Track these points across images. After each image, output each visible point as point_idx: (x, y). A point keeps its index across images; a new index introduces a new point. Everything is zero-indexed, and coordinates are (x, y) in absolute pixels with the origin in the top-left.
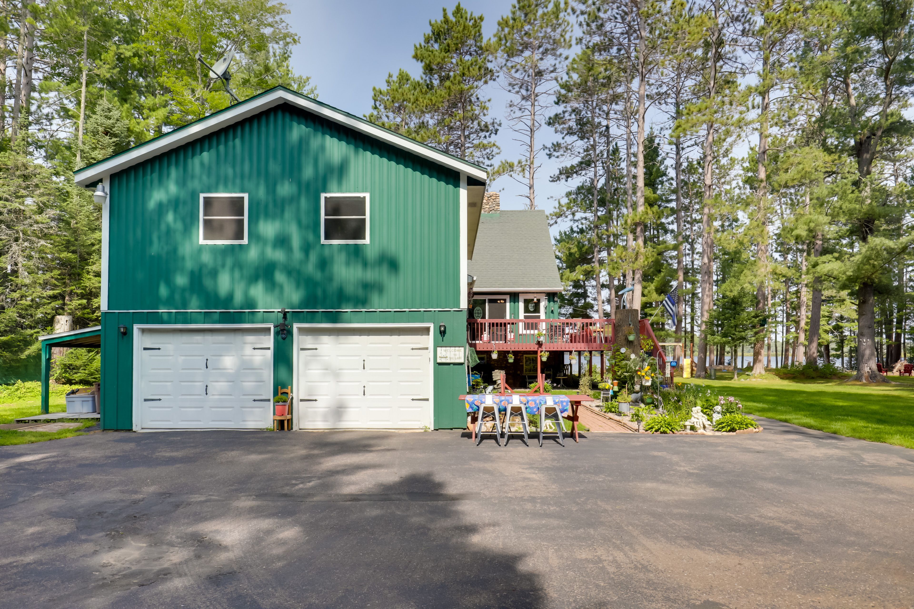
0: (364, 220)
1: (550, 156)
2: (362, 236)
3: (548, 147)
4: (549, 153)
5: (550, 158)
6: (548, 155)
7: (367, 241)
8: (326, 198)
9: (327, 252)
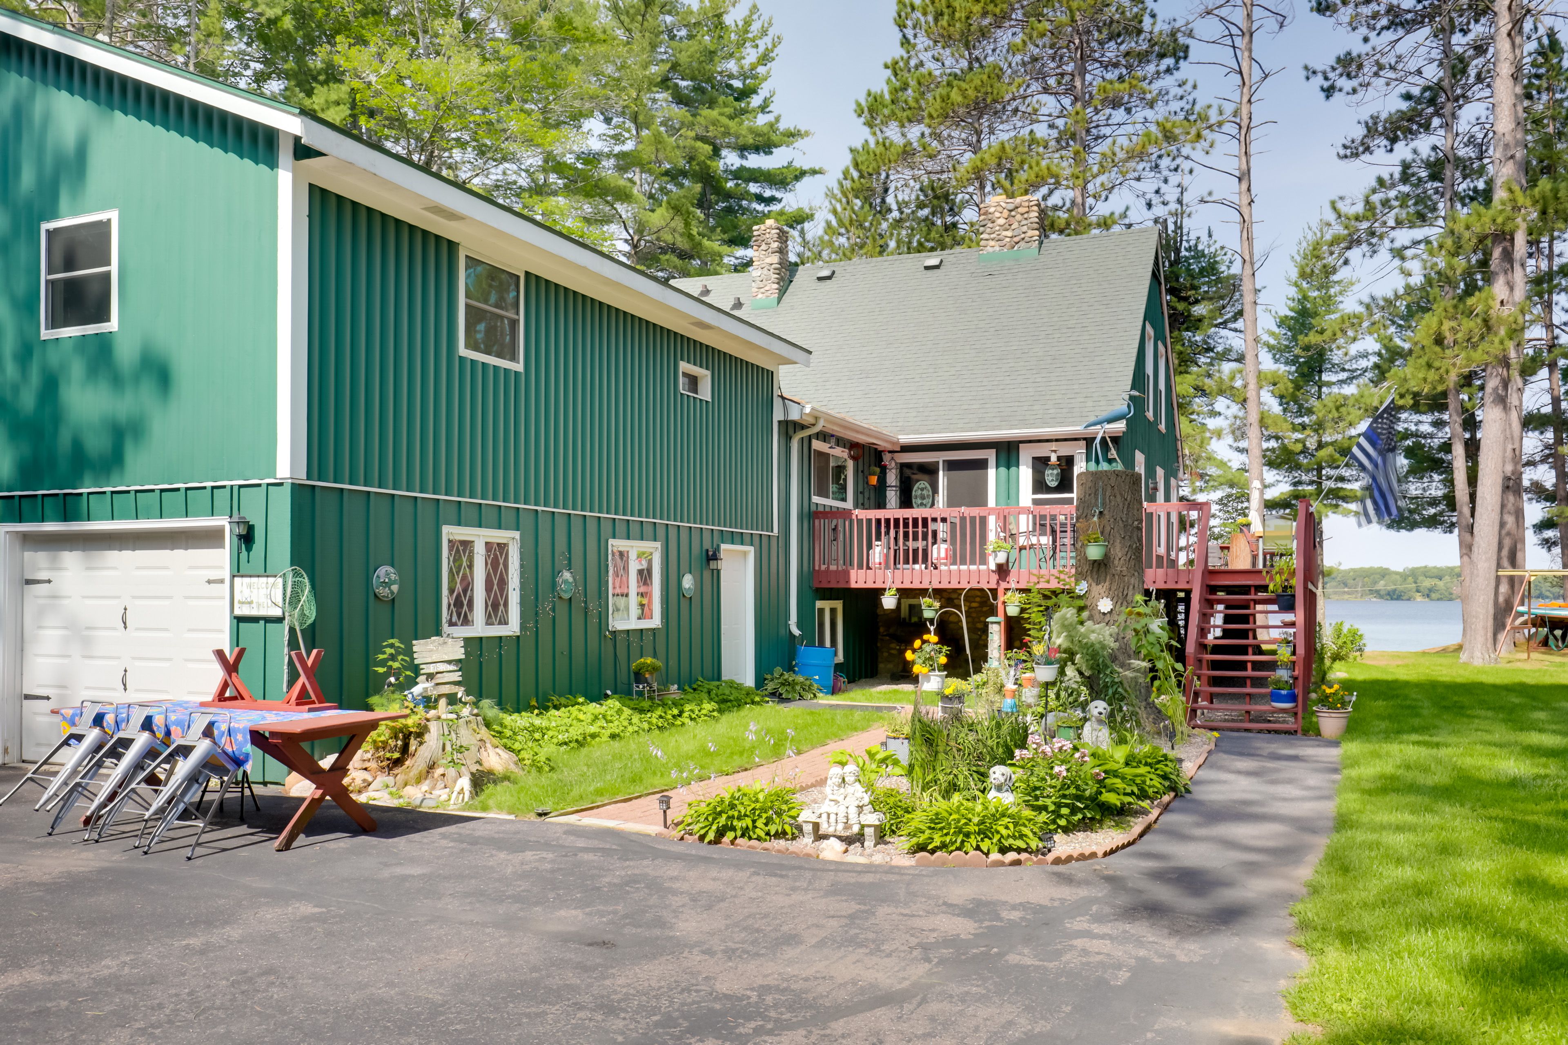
0: (107, 276)
1: (1329, 91)
2: (102, 315)
3: (1319, 68)
4: (1326, 84)
5: (1328, 97)
6: (1323, 89)
7: (113, 325)
8: (48, 231)
9: (54, 358)
